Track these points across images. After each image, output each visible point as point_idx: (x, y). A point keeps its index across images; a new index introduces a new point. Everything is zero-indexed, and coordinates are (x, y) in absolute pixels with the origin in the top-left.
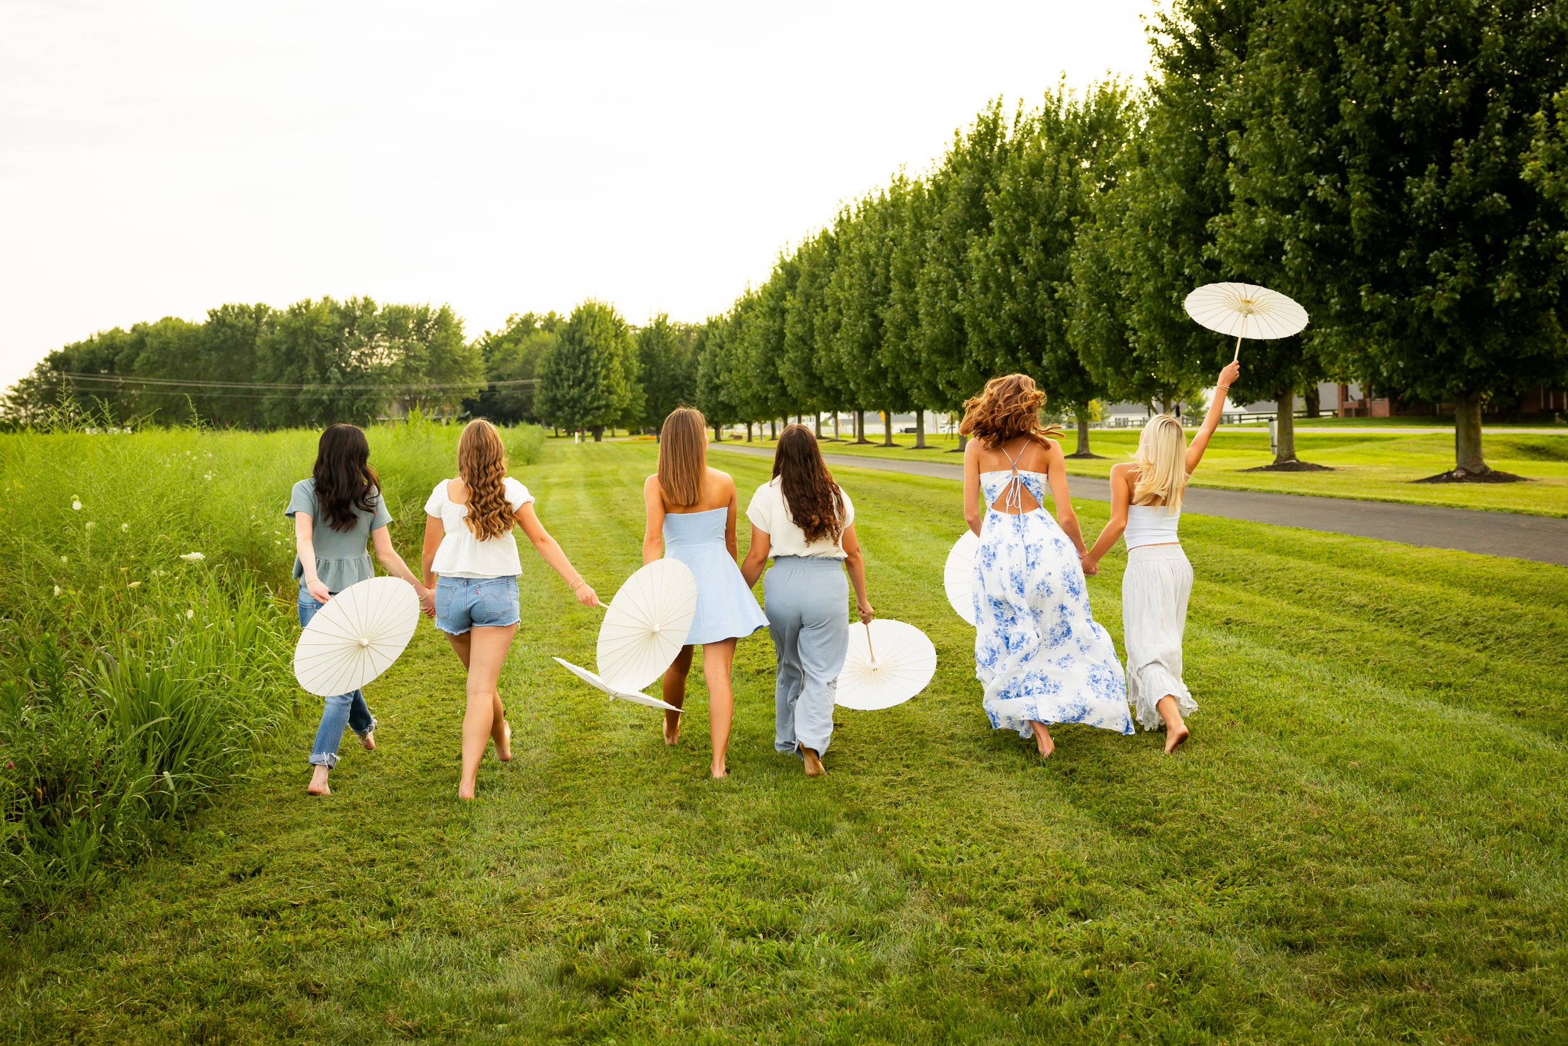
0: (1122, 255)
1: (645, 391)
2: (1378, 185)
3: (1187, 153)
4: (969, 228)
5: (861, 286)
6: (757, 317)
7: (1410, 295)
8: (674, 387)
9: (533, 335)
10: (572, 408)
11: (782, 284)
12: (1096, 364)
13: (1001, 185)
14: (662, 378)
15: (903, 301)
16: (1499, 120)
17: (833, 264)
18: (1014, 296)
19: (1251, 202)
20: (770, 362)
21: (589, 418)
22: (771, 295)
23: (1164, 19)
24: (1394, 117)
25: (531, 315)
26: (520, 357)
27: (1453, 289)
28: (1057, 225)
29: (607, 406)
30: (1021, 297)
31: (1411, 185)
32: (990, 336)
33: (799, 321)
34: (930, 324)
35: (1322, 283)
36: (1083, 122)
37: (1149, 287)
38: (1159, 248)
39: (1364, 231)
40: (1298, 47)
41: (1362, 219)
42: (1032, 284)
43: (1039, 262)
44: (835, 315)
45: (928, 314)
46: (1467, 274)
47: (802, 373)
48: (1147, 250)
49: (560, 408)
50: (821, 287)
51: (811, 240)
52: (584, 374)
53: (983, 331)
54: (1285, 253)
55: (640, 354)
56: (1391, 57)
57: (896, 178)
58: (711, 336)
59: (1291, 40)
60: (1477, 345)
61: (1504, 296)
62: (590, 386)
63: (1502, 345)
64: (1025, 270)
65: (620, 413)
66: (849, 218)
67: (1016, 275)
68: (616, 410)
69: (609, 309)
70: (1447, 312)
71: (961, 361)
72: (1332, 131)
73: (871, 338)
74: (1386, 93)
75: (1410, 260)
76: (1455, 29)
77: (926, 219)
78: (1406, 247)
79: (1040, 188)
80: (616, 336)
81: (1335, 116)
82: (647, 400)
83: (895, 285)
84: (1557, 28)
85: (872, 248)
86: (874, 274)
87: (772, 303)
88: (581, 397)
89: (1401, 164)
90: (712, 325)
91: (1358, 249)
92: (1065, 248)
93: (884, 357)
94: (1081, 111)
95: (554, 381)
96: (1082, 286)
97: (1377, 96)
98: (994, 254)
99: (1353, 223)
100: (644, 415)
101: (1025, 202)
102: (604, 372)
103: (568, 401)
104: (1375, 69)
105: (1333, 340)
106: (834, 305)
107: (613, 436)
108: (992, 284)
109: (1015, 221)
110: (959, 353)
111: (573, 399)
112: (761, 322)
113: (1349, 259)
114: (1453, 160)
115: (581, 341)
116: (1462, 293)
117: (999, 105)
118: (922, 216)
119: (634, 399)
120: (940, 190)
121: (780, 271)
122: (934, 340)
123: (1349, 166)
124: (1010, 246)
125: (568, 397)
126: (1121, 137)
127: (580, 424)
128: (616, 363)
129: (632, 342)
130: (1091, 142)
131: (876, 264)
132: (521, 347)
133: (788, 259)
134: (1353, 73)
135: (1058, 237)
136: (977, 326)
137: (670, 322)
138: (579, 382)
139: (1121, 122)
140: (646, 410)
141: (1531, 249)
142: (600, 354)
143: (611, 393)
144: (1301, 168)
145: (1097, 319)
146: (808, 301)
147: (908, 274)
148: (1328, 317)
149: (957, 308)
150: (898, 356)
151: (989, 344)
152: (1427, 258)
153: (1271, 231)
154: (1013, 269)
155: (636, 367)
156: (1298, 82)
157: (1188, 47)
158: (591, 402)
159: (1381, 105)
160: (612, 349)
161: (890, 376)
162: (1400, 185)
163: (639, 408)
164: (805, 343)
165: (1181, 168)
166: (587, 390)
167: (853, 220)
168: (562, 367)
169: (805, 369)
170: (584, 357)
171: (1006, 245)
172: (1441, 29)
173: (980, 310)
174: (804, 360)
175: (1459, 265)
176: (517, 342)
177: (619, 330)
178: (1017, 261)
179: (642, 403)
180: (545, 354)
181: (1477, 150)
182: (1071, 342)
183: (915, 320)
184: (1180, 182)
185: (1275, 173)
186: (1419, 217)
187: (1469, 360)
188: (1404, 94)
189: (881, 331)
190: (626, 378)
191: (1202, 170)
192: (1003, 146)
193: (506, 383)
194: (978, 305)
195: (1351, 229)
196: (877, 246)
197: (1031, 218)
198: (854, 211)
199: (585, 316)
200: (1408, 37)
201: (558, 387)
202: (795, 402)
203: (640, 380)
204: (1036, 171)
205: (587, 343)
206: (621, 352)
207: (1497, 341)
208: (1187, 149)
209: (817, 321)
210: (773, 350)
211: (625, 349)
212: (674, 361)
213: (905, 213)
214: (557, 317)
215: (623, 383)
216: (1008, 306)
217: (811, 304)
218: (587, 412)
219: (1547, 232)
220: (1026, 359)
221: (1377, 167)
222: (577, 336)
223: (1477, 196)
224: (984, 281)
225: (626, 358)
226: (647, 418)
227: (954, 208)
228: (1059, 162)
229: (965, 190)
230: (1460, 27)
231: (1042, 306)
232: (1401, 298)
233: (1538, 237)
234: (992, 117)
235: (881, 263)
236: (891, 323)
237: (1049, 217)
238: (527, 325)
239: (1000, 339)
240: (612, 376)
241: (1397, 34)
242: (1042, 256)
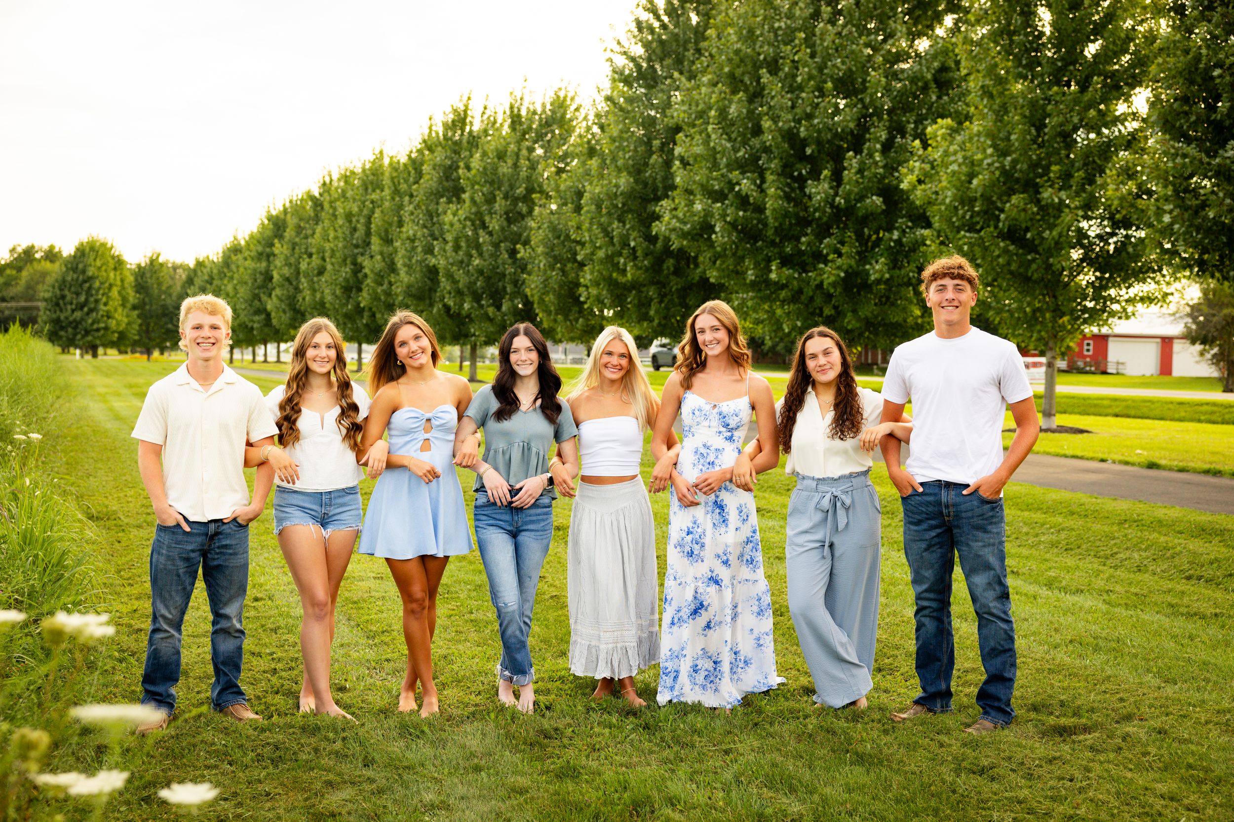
0: (579, 228)
1: (139, 316)
2: (788, 185)
3: (635, 151)
4: (442, 196)
5: (345, 239)
6: (245, 259)
7: (806, 272)
8: (164, 315)
9: (35, 263)
10: (75, 328)
11: (269, 233)
12: (549, 313)
13: (472, 165)
14: (154, 307)
15: (381, 253)
16: (878, 142)
17: (317, 219)
18: (481, 255)
19: (689, 192)
20: (256, 297)
21: (90, 338)
22: (259, 242)
23: (619, 43)
24: (802, 135)
25: (33, 247)
26: (23, 282)
27: (839, 268)
28: (516, 200)
29: (106, 329)
30: (486, 255)
31: (812, 188)
32: (461, 285)
33: (286, 264)
34: (407, 273)
35: (742, 258)
36: (541, 118)
37: (601, 254)
38: (610, 224)
39: (776, 219)
40: (731, 75)
41: (774, 210)
42: (496, 246)
43: (502, 229)
44: (319, 262)
45: (405, 265)
46: (850, 256)
47: (287, 309)
48: (600, 225)
49: (62, 328)
50: (306, 237)
51: (295, 198)
52: (87, 301)
53: (455, 282)
54: (716, 233)
55: (135, 286)
56: (801, 88)
57: (377, 152)
58: (199, 273)
59: (726, 69)
60: (854, 311)
61: (877, 276)
62: (91, 311)
63: (872, 312)
64: (491, 234)
65: (116, 335)
66: (331, 181)
67: (483, 238)
68: (113, 332)
69: (109, 245)
70: (834, 285)
71: (431, 305)
72: (755, 142)
73: (351, 282)
74: (796, 114)
75: (809, 244)
76: (850, 70)
77: (403, 187)
78: (806, 235)
79: (505, 169)
80: (115, 269)
81: (758, 131)
82: (140, 325)
83: (375, 241)
84: (923, 77)
85: (355, 209)
86: (355, 229)
87: (260, 249)
88: (82, 319)
89: (804, 172)
90: (200, 264)
91: (770, 233)
92: (523, 219)
93: (364, 298)
94: (539, 111)
95: (57, 304)
96: (540, 250)
97: (790, 117)
98: (465, 219)
99: (768, 212)
100: (137, 338)
101: (492, 179)
102: (104, 299)
103: (71, 323)
104: (789, 96)
105: (750, 303)
106: (318, 253)
107: (105, 354)
108: (463, 244)
109: (483, 194)
110: (430, 298)
111: (75, 321)
112: (249, 263)
113: (763, 241)
114: (845, 169)
115: (84, 272)
116: (846, 272)
117: (469, 98)
118: (399, 183)
119: (129, 324)
120: (416, 164)
121: (266, 222)
122: (409, 286)
123: (766, 169)
124: (479, 214)
125: (71, 319)
126: (569, 131)
127: (81, 343)
128: (115, 292)
129: (128, 274)
130: (546, 134)
131: (358, 221)
132: (24, 273)
133: (274, 213)
134: (773, 98)
135: (518, 209)
136: (450, 276)
137: (161, 260)
138: (81, 307)
139: (571, 120)
140: (139, 334)
141: (899, 242)
142: (102, 283)
143: (109, 317)
144: (730, 167)
145: (551, 277)
146: (294, 249)
147: (387, 231)
148: (745, 284)
149: (433, 261)
150: (375, 298)
151: (459, 293)
152: (821, 243)
153: (706, 216)
154: (481, 232)
155: (132, 297)
156: (731, 102)
157: (638, 67)
158: (92, 324)
159: (793, 124)
160: (112, 281)
161: (366, 314)
162: (802, 188)
163: (134, 332)
164: (291, 284)
165: (631, 162)
166: (88, 314)
167: (335, 184)
168: (66, 292)
169: (290, 305)
170: (87, 285)
171: (476, 214)
172: (839, 70)
173: (452, 264)
174: (289, 297)
175: (844, 250)
176: (20, 270)
177: (119, 263)
178: (484, 226)
179: (136, 327)
180: (49, 280)
181: (862, 163)
182: (529, 294)
183: (392, 268)
184: (629, 173)
185: (711, 170)
186: (816, 210)
187: (849, 322)
188: (809, 117)
189: (360, 275)
190: (123, 306)
191: (646, 164)
192: (471, 132)
193: (9, 305)
194: (451, 260)
195: (767, 217)
196: (359, 207)
197: (497, 193)
198: (335, 177)
199: (87, 250)
200: (815, 72)
201: (61, 310)
202: (277, 332)
203: (134, 308)
204: (501, 155)
205: (90, 273)
206: (119, 283)
207: (868, 309)
208: (636, 147)
209: (303, 266)
210: (259, 288)
211: (122, 280)
212: (165, 292)
213: (387, 181)
214: (57, 250)
215: (120, 310)
216: (477, 262)
217: (297, 250)
218: (87, 332)
219: (911, 228)
220: (488, 306)
221: (786, 170)
222: (81, 266)
223: (861, 198)
224: (457, 240)
225: (123, 287)
226: (139, 341)
227: (430, 178)
228: (519, 150)
229: (440, 166)
230: (854, 69)
231: (504, 264)
232: (800, 274)
233: (904, 231)
234: (463, 108)
235: (362, 220)
236: (372, 271)
237: (511, 193)
238: (28, 254)
239: (469, 288)
240: (111, 303)
241: (806, 69)
242: (505, 224)
